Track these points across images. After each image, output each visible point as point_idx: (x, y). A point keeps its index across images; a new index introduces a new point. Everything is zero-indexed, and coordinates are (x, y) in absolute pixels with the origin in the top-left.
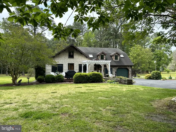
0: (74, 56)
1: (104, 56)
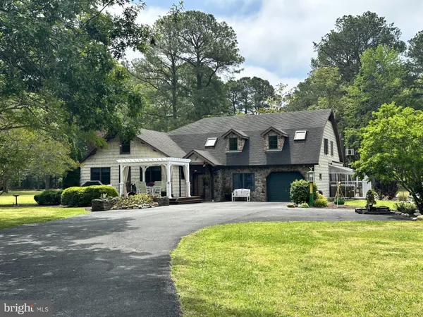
0: (132, 149)
1: (239, 141)
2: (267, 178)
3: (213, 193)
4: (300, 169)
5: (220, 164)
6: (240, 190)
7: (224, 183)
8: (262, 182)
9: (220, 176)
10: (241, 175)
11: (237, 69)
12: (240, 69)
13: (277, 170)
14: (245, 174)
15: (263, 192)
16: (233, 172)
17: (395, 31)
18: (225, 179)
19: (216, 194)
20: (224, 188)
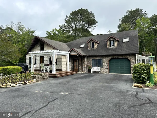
1: (95, 44)
2: (109, 61)
3: (82, 68)
4: (128, 57)
5: (86, 55)
6: (95, 67)
7: (88, 64)
8: (106, 63)
9: (86, 60)
10: (96, 59)
11: (95, 26)
12: (96, 25)
13: (114, 57)
14: (98, 60)
15: (107, 68)
16: (92, 58)
17: (146, 14)
18: (88, 62)
19: (84, 69)
20: (87, 66)
